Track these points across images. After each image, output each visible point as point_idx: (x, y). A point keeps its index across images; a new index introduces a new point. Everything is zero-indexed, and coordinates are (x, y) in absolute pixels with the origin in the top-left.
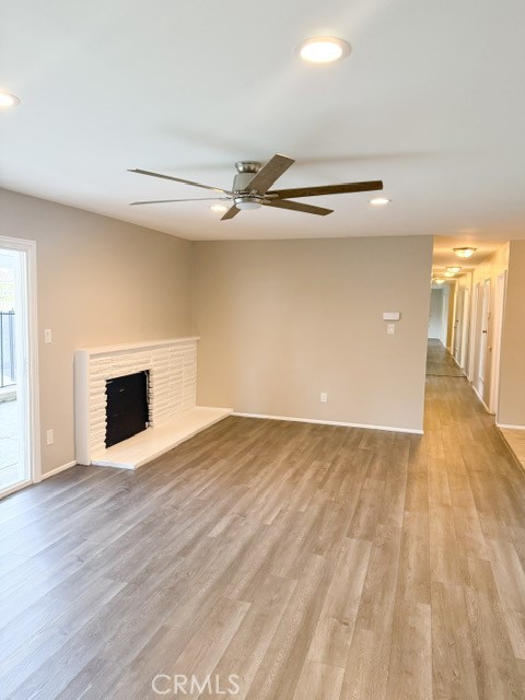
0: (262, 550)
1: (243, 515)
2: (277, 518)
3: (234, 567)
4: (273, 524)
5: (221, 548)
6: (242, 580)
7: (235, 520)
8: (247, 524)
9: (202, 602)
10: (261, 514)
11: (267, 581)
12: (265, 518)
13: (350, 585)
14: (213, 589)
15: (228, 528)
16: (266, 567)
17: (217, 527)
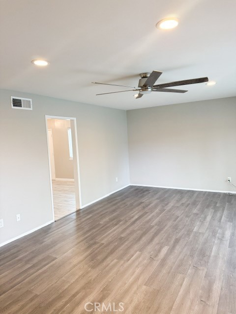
0: (144, 239)
1: (152, 259)
2: (133, 256)
3: (156, 234)
4: (136, 252)
5: (162, 241)
6: (153, 231)
7: (156, 256)
8: (150, 252)
9: (165, 226)
10: (141, 259)
11: (144, 230)
12: (139, 257)
13: (118, 228)
14: (163, 229)
15: (159, 251)
16: (144, 234)
17: (166, 252)
